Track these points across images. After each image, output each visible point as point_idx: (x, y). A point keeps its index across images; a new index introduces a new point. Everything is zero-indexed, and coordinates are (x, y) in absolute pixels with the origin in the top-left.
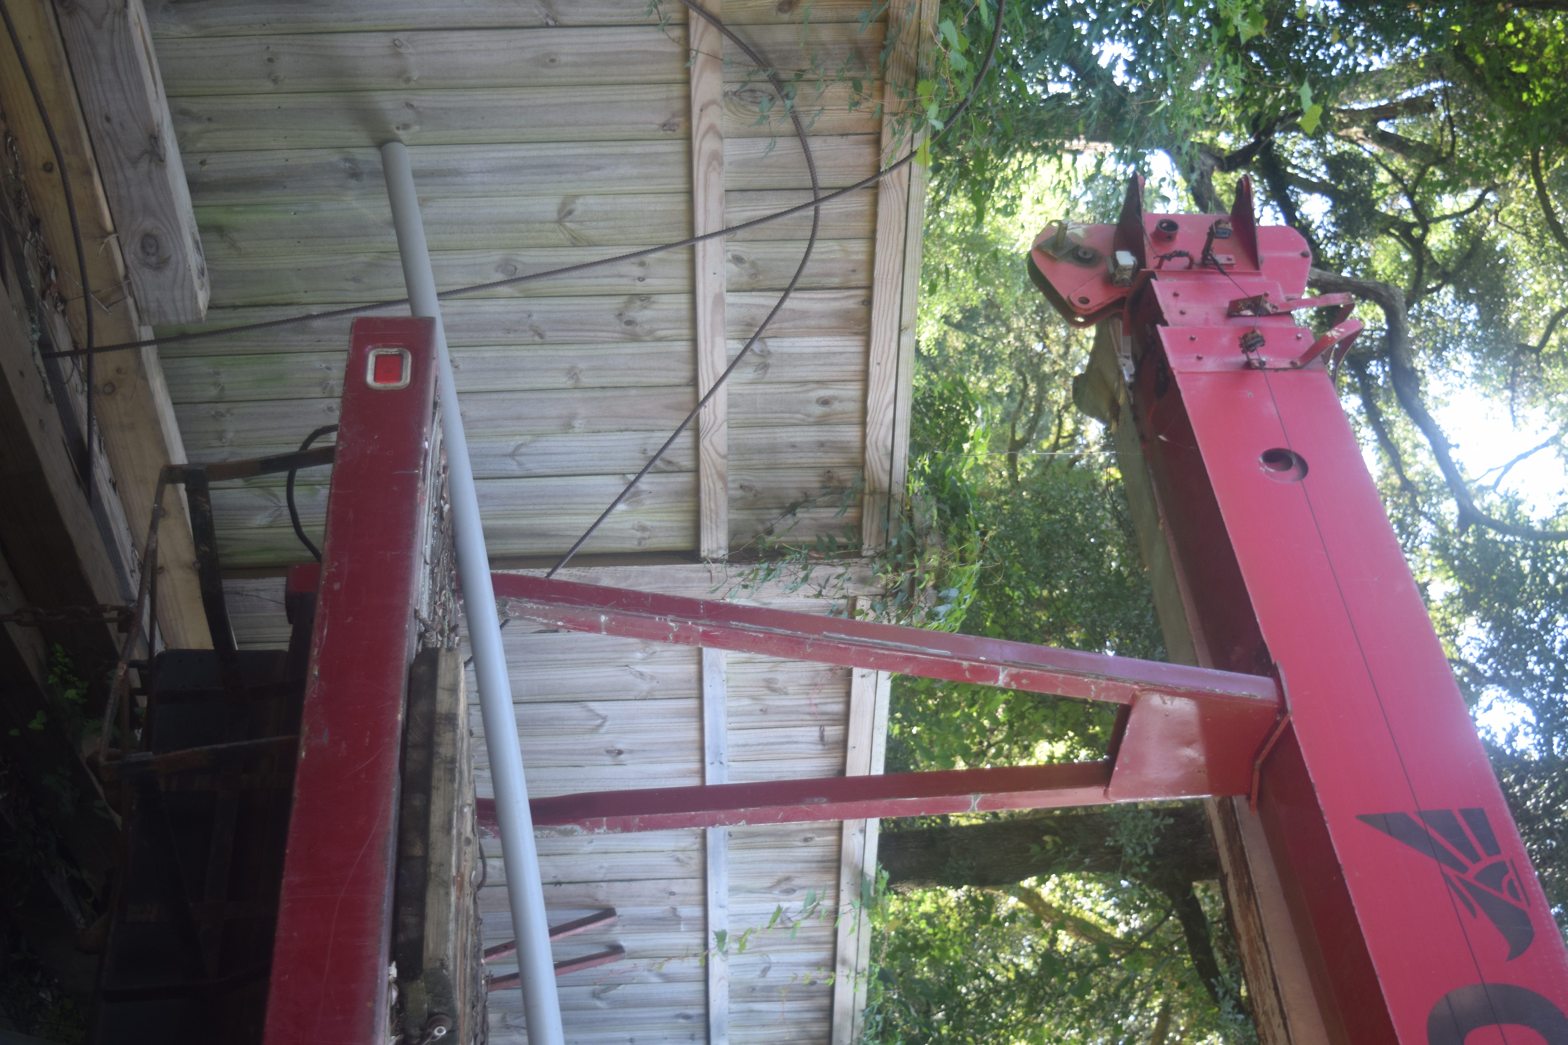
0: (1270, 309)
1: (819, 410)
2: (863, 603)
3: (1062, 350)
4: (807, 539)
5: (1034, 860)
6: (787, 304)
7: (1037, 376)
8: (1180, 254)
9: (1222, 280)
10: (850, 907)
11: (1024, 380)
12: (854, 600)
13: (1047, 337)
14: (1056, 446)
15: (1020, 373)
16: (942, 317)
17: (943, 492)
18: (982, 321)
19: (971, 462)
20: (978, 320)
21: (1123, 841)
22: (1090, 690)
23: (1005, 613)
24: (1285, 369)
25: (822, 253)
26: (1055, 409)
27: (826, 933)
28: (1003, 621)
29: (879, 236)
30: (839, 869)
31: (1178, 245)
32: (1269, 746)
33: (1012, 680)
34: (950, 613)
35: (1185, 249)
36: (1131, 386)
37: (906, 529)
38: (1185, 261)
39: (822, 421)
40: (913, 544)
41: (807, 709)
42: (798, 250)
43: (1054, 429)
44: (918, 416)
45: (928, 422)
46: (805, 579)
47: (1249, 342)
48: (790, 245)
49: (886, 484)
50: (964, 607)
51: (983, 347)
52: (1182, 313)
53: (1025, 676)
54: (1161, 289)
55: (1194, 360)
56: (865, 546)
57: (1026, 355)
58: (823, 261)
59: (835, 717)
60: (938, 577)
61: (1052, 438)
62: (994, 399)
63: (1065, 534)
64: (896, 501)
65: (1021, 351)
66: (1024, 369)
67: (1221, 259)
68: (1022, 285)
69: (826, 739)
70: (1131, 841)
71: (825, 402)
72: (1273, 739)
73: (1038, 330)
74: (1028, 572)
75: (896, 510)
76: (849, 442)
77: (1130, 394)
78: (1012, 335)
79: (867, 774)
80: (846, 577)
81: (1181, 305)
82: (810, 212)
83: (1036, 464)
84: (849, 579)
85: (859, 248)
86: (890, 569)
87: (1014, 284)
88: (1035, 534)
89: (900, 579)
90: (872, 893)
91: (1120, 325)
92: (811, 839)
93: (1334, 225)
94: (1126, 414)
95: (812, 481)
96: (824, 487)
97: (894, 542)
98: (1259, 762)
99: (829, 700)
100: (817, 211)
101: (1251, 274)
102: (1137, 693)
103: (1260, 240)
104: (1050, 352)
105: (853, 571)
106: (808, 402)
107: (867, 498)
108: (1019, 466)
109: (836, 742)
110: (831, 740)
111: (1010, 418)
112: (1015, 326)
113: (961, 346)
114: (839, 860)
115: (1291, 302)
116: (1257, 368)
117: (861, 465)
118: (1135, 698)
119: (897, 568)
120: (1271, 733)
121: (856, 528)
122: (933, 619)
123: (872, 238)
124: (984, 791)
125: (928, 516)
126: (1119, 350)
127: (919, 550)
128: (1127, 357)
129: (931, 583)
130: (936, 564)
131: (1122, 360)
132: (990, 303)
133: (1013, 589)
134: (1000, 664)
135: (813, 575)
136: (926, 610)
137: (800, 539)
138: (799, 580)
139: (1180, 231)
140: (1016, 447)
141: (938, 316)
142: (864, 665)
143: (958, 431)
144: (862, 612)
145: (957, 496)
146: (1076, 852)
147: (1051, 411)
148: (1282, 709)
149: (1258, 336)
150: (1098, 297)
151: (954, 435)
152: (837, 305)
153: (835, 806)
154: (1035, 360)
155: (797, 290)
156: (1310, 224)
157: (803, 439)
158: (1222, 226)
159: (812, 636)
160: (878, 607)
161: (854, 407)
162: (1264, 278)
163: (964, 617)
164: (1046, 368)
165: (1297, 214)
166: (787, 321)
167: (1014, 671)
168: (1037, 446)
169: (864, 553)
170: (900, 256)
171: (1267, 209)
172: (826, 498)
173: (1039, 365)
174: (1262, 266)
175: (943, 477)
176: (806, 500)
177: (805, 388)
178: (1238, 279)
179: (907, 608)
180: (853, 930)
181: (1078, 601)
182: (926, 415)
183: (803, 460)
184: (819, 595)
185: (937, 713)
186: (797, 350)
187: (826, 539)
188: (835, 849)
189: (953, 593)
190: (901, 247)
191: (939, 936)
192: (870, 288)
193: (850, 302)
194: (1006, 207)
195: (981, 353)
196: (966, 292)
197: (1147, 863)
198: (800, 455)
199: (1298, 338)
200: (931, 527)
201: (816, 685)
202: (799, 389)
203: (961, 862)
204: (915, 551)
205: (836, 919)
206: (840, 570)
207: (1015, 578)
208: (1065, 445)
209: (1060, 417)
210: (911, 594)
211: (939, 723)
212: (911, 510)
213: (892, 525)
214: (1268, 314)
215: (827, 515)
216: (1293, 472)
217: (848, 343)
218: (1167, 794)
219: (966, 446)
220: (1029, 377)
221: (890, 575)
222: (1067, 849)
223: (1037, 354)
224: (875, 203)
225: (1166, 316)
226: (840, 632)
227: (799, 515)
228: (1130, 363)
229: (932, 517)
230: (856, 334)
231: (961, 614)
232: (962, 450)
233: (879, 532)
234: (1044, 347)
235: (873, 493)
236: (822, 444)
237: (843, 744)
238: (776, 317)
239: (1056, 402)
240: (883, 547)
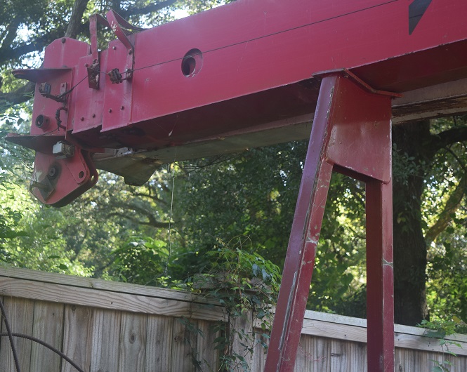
0: (96, 64)
1: (137, 342)
2: (258, 323)
3: (97, 190)
4: (215, 355)
5: (412, 230)
6: (70, 357)
7: (112, 206)
8: (58, 115)
9: (76, 91)
10: (444, 346)
11: (113, 214)
12: (254, 328)
13: (89, 198)
14: (155, 198)
15: (109, 217)
16: (72, 262)
17: (182, 269)
18: (75, 238)
19: (165, 251)
20: (74, 240)
21: (405, 175)
22: (323, 188)
23: (259, 236)
24: (133, 58)
25: (41, 333)
26: (132, 197)
27: (459, 361)
28: (263, 238)
29: (34, 297)
30: (419, 351)
31: (53, 117)
32: (363, 84)
33: (314, 235)
34: (267, 270)
35: (55, 112)
36: (135, 150)
37: (215, 293)
38: (62, 112)
39: (144, 341)
40: (223, 290)
41: (320, 363)
42: (38, 349)
43: (145, 199)
44: (134, 280)
45: (138, 275)
46: (241, 358)
47: (116, 78)
48: (34, 354)
49: (185, 304)
50: (264, 261)
51: (90, 238)
52: (94, 116)
53: (313, 228)
54: (79, 128)
55: (124, 112)
56: (223, 319)
57: (98, 212)
58: (46, 333)
59: (326, 346)
60: (245, 276)
61: (150, 200)
62: (124, 234)
63: (213, 196)
64: (196, 298)
65: (95, 215)
66: (107, 214)
67: (63, 91)
68: (56, 212)
69: (339, 353)
70: (406, 170)
71: (132, 338)
72: (359, 80)
73: (83, 204)
74: (235, 220)
75: (202, 299)
76: (158, 325)
77: (140, 151)
78: (85, 220)
79: (366, 330)
80: (241, 333)
81: (89, 116)
82: (15, 339)
83: (165, 211)
84: (243, 330)
85: (40, 311)
86: (238, 305)
87: (55, 216)
88: (211, 215)
89: (245, 300)
90: (435, 331)
91: (97, 154)
92: (400, 367)
93: (37, 23)
94: (153, 154)
95: (180, 350)
96: (185, 342)
97: (222, 301)
98: (372, 90)
99: (315, 349)
100: (15, 335)
101: (74, 73)
102: (326, 160)
103: (52, 66)
104: (97, 198)
105: (238, 329)
106: (131, 348)
107: (193, 316)
108: (166, 222)
109: (341, 347)
110: (340, 350)
111: (135, 225)
112: (80, 218)
113: (89, 251)
114: (414, 350)
115: (93, 52)
116: (132, 74)
117: (173, 319)
118: (329, 162)
119: (238, 301)
120: (356, 82)
121: (211, 324)
122: (270, 281)
123: (34, 302)
124: (381, 258)
125: (207, 279)
126: (113, 156)
127: (227, 286)
128: (117, 151)
129: (248, 280)
130: (237, 276)
131: (119, 155)
132: (65, 232)
133: (244, 231)
134: (305, 242)
135: (238, 353)
136: (264, 284)
137: (215, 360)
138: (241, 362)
139: (44, 114)
140: (154, 223)
141: (71, 264)
142: (300, 326)
143: (145, 257)
144: (263, 325)
145: (185, 260)
146: (409, 203)
147: (134, 200)
148: (341, 74)
149: (113, 72)
150: (80, 166)
151: (148, 259)
152: (73, 326)
153: (385, 350)
154: (101, 207)
155: (62, 351)
156: (35, 37)
157: (154, 353)
158: (43, 89)
159: (281, 357)
160: (261, 314)
161: (137, 320)
162: (76, 66)
163: (269, 261)
164: (107, 200)
165: (28, 44)
166: (81, 359)
167: (309, 233)
168: (154, 209)
169: (227, 320)
170: (47, 285)
171: (24, 62)
172: (191, 342)
173: (105, 205)
174: (69, 67)
175: (172, 268)
176: (192, 354)
177: (123, 350)
178: (76, 82)
179: (262, 296)
180: (458, 345)
181: (257, 191)
182: (134, 276)
183: (167, 354)
184: (251, 350)
185: (317, 283)
186: (99, 353)
187: (216, 344)
188: (407, 352)
189: (255, 267)
190: (42, 284)
191: (456, 292)
192: (65, 305)
193: (72, 318)
194: (14, 218)
195: (95, 240)
196: (58, 246)
197: (420, 161)
198: (163, 356)
199: (115, 49)
200: (213, 278)
201: (305, 357)
202: (123, 354)
203: (411, 274)
204: (228, 289)
205: (451, 355)
206: (236, 336)
207: (238, 229)
208: (155, 192)
209: (137, 195)
210: (254, 293)
211: (324, 282)
212: (202, 290)
213: (210, 302)
214: (99, 65)
215: (201, 342)
216: (197, 57)
217: (97, 322)
218: (388, 146)
219: (155, 253)
220: (112, 212)
221: (243, 305)
222: (406, 209)
223: (98, 205)
224: (14, 298)
225: (96, 126)
226: (280, 339)
227: (200, 360)
228: (121, 150)
229: (208, 277)
230: (92, 315)
231: (268, 264)
232: (157, 255)
233: (214, 310)
234: (94, 201)
235: (190, 312)
236: (158, 342)
237: (343, 342)
238: (78, 365)
239: (128, 196)
240: (224, 309)
